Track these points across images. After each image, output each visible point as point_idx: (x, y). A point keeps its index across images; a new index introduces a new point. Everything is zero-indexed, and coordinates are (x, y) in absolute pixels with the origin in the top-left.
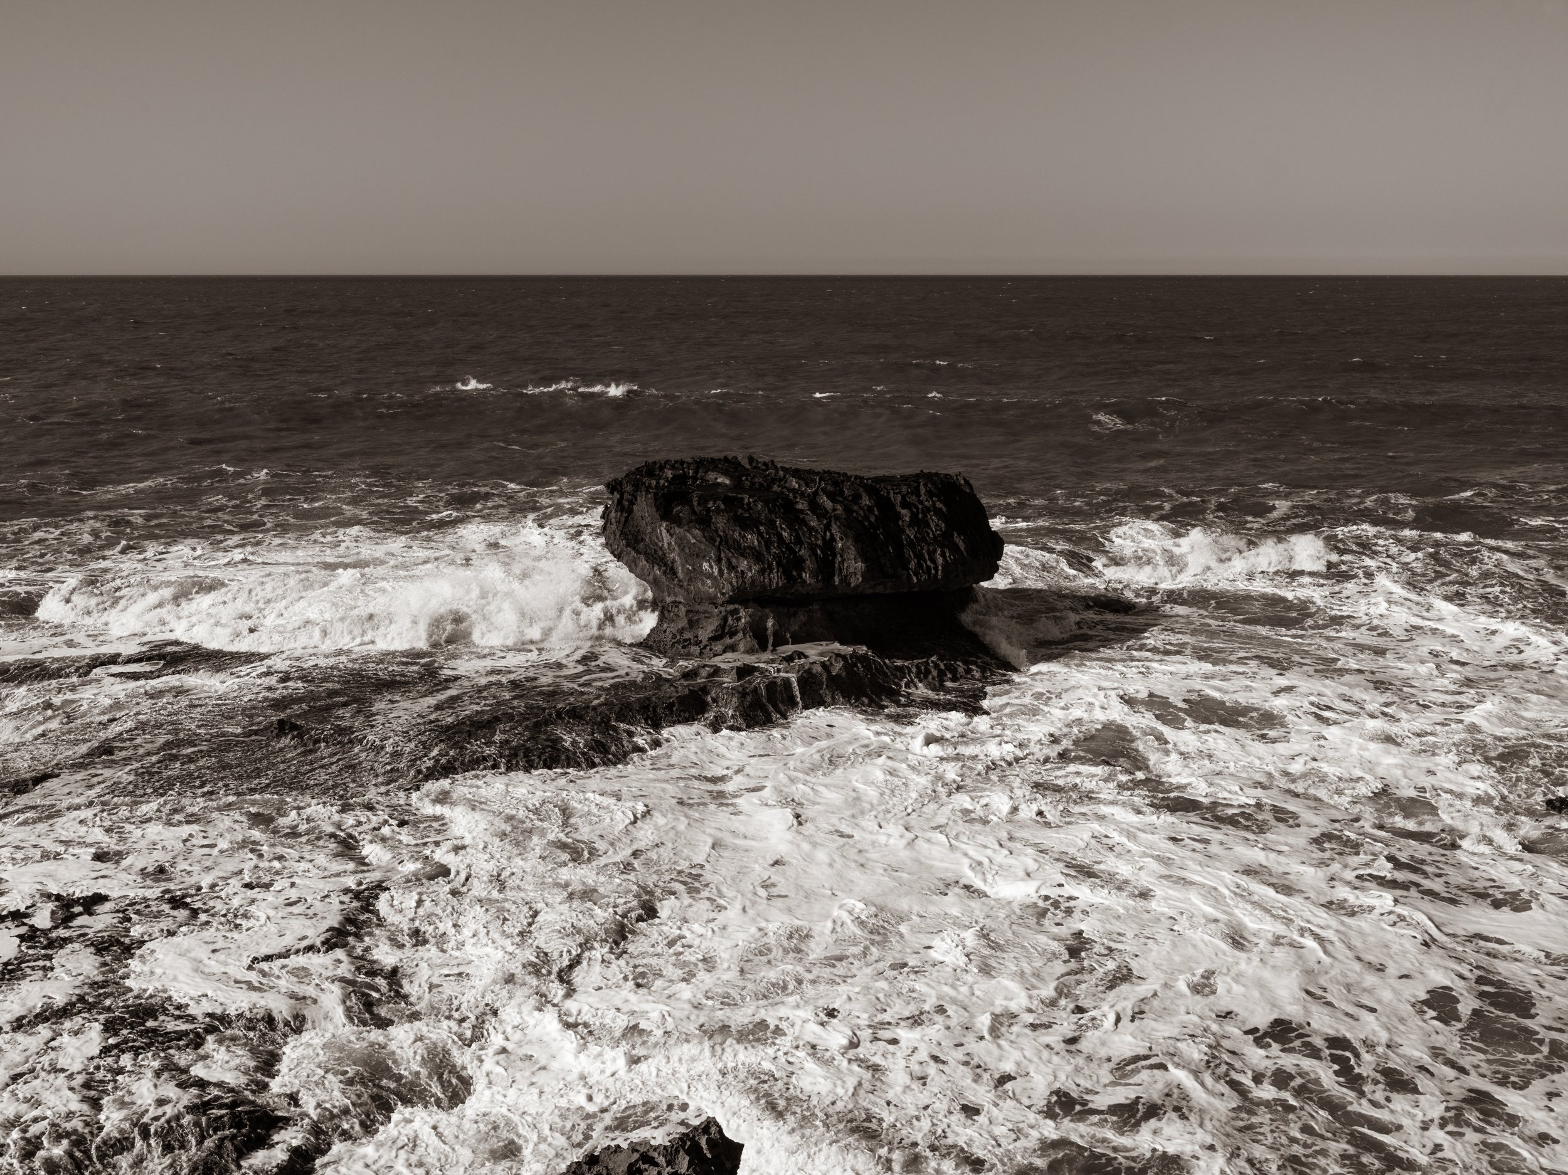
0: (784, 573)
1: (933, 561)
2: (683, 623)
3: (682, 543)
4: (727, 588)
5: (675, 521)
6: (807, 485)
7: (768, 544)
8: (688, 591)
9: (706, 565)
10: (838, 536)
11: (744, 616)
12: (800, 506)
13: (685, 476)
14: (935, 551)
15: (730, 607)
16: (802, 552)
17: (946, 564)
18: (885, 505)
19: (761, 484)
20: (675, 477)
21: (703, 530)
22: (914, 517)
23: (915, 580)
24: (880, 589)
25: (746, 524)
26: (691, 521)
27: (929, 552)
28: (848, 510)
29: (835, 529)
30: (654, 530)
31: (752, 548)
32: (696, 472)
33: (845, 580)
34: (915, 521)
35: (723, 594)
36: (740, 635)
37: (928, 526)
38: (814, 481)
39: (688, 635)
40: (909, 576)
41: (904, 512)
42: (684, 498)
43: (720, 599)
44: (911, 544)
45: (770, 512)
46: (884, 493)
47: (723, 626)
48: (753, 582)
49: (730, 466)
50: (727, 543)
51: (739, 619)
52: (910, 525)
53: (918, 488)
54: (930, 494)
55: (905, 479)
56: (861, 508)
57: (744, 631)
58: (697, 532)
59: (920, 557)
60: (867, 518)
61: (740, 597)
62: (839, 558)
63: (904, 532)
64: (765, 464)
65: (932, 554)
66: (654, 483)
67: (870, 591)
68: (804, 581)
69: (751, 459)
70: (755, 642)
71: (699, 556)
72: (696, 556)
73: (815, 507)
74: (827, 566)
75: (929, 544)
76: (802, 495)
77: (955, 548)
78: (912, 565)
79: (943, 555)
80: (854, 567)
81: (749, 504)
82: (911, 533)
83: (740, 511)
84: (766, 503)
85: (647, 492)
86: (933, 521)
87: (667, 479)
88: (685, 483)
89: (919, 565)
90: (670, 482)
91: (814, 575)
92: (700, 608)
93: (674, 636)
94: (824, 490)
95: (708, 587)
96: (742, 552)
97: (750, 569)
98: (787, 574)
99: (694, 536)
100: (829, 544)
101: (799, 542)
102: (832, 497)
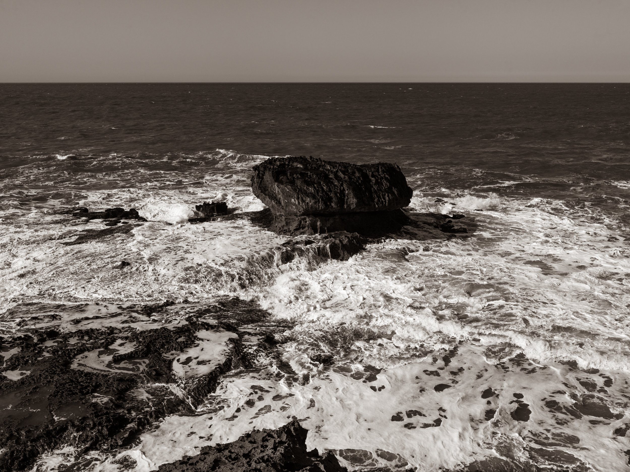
0: (324, 203)
1: (384, 199)
2: (284, 223)
3: (283, 191)
4: (301, 209)
5: (280, 182)
6: (334, 168)
7: (318, 192)
8: (286, 211)
9: (293, 200)
10: (346, 189)
11: (308, 221)
12: (331, 176)
13: (284, 164)
14: (385, 195)
15: (303, 217)
16: (332, 195)
17: (389, 200)
18: (365, 176)
19: (315, 168)
20: (280, 165)
21: (292, 186)
22: (377, 181)
23: (377, 206)
24: (363, 210)
25: (309, 184)
26: (287, 182)
27: (382, 195)
28: (350, 178)
29: (345, 186)
30: (272, 186)
31: (311, 193)
32: (289, 163)
33: (349, 206)
34: (377, 183)
35: (300, 212)
36: (307, 228)
37: (382, 185)
38: (336, 166)
39: (285, 228)
40: (375, 205)
41: (373, 179)
42: (284, 173)
43: (299, 214)
44: (375, 192)
45: (319, 179)
46: (364, 171)
47: (300, 225)
48: (312, 207)
49: (302, 160)
50: (301, 191)
51: (306, 222)
52: (375, 184)
53: (378, 169)
54: (383, 172)
55: (373, 165)
56: (355, 177)
57: (308, 226)
58: (289, 187)
59: (379, 197)
60: (357, 181)
61: (307, 213)
62: (346, 198)
63: (372, 187)
64: (317, 159)
65: (384, 196)
66: (272, 167)
67: (359, 211)
68: (332, 207)
69: (311, 157)
70: (312, 231)
71: (291, 196)
72: (289, 196)
73: (337, 177)
74: (341, 200)
75: (383, 192)
76: (332, 172)
77: (393, 193)
78: (376, 200)
79: (388, 196)
80: (352, 201)
81: (310, 175)
82: (375, 187)
83: (307, 178)
84: (317, 175)
85: (269, 171)
86: (384, 182)
87: (277, 165)
88: (285, 167)
89: (379, 200)
90: (279, 167)
91: (336, 204)
92: (290, 217)
93: (280, 228)
94: (340, 170)
95: (294, 209)
96: (307, 195)
97: (311, 202)
98: (325, 204)
99: (288, 189)
100: (342, 192)
101: (330, 191)
102: (343, 173)
